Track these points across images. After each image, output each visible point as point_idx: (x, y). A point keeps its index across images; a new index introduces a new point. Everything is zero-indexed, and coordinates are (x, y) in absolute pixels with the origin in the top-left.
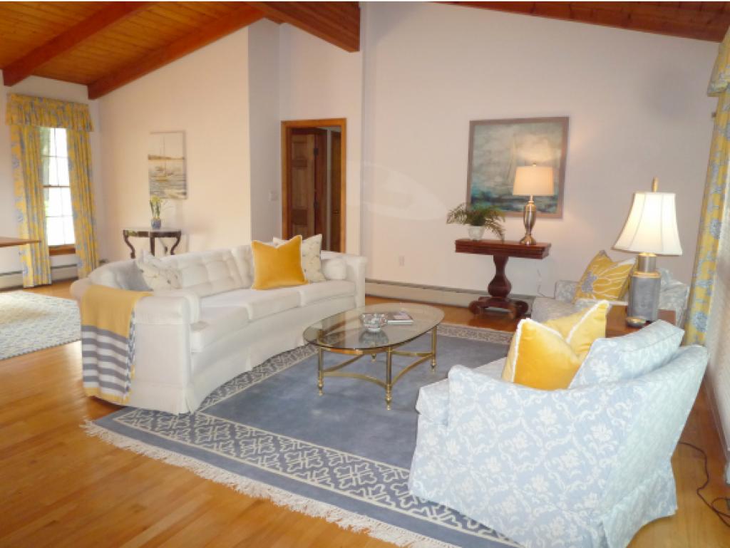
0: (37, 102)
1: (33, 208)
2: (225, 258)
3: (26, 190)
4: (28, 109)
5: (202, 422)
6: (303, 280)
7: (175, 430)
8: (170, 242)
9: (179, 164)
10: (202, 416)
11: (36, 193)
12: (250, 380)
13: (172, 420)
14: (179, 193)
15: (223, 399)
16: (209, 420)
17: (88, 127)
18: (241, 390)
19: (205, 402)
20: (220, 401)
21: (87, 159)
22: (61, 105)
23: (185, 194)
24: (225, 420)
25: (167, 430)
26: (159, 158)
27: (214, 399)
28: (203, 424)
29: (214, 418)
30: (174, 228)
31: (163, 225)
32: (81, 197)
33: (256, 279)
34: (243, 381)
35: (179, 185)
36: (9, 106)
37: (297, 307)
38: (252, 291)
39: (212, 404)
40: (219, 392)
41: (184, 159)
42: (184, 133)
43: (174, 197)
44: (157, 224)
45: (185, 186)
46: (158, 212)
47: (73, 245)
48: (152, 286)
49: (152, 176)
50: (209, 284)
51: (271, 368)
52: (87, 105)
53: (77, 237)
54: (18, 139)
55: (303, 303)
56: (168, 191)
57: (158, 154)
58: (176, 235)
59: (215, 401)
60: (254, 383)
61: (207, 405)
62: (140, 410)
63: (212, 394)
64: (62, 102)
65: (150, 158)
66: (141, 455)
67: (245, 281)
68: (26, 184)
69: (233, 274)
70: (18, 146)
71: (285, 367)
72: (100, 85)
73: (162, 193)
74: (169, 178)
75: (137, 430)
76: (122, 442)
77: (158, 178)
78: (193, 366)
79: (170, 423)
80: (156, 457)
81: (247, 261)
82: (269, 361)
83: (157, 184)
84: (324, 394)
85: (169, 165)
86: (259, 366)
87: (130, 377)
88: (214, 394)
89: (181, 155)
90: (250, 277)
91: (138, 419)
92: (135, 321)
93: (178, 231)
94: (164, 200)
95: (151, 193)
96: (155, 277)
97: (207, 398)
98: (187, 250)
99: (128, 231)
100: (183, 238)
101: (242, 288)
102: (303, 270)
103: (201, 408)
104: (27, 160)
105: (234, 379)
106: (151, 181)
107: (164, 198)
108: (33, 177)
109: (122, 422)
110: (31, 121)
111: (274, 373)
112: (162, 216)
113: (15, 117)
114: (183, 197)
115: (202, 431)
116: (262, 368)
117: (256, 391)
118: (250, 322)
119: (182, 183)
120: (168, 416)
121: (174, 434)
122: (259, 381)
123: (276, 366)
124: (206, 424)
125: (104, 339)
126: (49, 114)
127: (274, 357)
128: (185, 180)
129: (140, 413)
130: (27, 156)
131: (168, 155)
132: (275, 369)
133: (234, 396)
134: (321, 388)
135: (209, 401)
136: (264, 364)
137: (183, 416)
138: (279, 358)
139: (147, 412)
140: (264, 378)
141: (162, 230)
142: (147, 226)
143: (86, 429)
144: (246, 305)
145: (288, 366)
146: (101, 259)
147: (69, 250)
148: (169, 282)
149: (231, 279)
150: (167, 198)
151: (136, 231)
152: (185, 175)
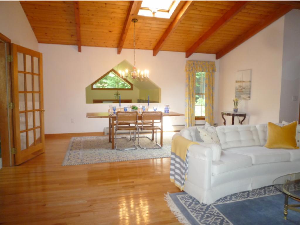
0: (195, 63)
1: (191, 102)
2: (252, 129)
3: (189, 96)
4: (192, 65)
5: (211, 211)
6: (296, 146)
7: (197, 211)
8: (241, 118)
9: (248, 84)
10: (213, 208)
11: (192, 97)
12: (248, 195)
13: (199, 205)
14: (247, 97)
15: (228, 202)
16: (215, 211)
17: (214, 71)
18: (240, 200)
19: (218, 201)
20: (227, 202)
21: (213, 83)
22: (204, 63)
23: (249, 97)
24: (222, 215)
25: (193, 209)
26: (240, 82)
27: (224, 201)
28: (211, 213)
29: (218, 211)
30: (243, 112)
31: (239, 111)
32: (209, 98)
33: (267, 142)
34: (244, 195)
35: (247, 93)
36: (186, 65)
37: (288, 161)
38: (264, 148)
39: (221, 203)
40: (228, 198)
41: (250, 81)
42: (251, 70)
43: (244, 99)
44: (236, 110)
45: (250, 94)
46: (237, 105)
47: (204, 117)
48: (203, 139)
49: (237, 89)
50: (240, 141)
51: (263, 192)
52: (214, 62)
53: (206, 114)
54: (188, 77)
55: (291, 160)
56: (242, 96)
57: (239, 80)
58: (244, 116)
59: (224, 202)
60: (249, 198)
61: (219, 203)
62: (189, 195)
63: (224, 198)
64: (204, 61)
65: (236, 82)
66: (176, 218)
67: (262, 142)
68: (189, 93)
69: (255, 137)
70: (188, 79)
71: (271, 194)
72: (220, 53)
73: (240, 97)
74: (243, 90)
75: (182, 205)
76: (173, 208)
77: (239, 90)
78: (212, 182)
79: (197, 206)
80: (181, 222)
81: (264, 132)
82: (264, 188)
83: (238, 93)
84: (287, 219)
85: (244, 85)
86: (257, 189)
87: (185, 179)
88: (225, 198)
89: (249, 80)
90: (265, 140)
91: (186, 199)
92: (188, 154)
93: (244, 114)
94: (240, 100)
95: (236, 97)
96: (205, 135)
97: (221, 199)
98: (248, 124)
99: (223, 113)
100: (247, 117)
101: (260, 146)
102: (297, 141)
103: (215, 203)
104: (190, 84)
105: (240, 193)
106: (236, 92)
107: (240, 99)
108: (192, 91)
109: (179, 198)
110: (193, 70)
111: (264, 196)
112: (239, 107)
113: (188, 69)
114: (248, 98)
115: (208, 216)
116: (258, 191)
117: (247, 203)
118: (253, 165)
119: (249, 92)
120: (198, 202)
121: (195, 213)
122: (252, 198)
123: (267, 192)
124: (212, 213)
125: (178, 160)
126: (200, 67)
127: (268, 186)
128: (250, 91)
129: (188, 196)
130: (190, 83)
131: (243, 80)
132: (265, 193)
133: (234, 202)
134: (286, 215)
135: (221, 200)
136: (260, 189)
137: (204, 205)
138: (271, 188)
139: (191, 197)
140: (256, 197)
141: (238, 113)
142: (231, 111)
143: (165, 196)
144: (252, 156)
145: (274, 194)
146: (214, 123)
147: (202, 118)
148: (212, 138)
149: (253, 140)
150: (242, 99)
151: (227, 113)
152: (250, 89)
